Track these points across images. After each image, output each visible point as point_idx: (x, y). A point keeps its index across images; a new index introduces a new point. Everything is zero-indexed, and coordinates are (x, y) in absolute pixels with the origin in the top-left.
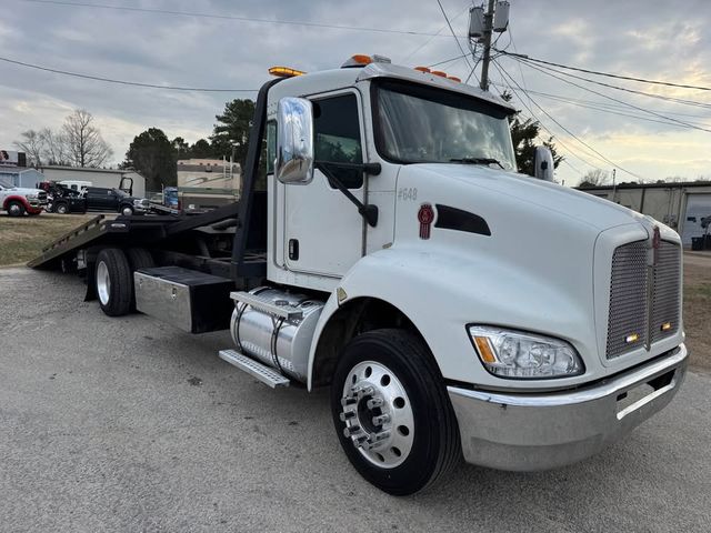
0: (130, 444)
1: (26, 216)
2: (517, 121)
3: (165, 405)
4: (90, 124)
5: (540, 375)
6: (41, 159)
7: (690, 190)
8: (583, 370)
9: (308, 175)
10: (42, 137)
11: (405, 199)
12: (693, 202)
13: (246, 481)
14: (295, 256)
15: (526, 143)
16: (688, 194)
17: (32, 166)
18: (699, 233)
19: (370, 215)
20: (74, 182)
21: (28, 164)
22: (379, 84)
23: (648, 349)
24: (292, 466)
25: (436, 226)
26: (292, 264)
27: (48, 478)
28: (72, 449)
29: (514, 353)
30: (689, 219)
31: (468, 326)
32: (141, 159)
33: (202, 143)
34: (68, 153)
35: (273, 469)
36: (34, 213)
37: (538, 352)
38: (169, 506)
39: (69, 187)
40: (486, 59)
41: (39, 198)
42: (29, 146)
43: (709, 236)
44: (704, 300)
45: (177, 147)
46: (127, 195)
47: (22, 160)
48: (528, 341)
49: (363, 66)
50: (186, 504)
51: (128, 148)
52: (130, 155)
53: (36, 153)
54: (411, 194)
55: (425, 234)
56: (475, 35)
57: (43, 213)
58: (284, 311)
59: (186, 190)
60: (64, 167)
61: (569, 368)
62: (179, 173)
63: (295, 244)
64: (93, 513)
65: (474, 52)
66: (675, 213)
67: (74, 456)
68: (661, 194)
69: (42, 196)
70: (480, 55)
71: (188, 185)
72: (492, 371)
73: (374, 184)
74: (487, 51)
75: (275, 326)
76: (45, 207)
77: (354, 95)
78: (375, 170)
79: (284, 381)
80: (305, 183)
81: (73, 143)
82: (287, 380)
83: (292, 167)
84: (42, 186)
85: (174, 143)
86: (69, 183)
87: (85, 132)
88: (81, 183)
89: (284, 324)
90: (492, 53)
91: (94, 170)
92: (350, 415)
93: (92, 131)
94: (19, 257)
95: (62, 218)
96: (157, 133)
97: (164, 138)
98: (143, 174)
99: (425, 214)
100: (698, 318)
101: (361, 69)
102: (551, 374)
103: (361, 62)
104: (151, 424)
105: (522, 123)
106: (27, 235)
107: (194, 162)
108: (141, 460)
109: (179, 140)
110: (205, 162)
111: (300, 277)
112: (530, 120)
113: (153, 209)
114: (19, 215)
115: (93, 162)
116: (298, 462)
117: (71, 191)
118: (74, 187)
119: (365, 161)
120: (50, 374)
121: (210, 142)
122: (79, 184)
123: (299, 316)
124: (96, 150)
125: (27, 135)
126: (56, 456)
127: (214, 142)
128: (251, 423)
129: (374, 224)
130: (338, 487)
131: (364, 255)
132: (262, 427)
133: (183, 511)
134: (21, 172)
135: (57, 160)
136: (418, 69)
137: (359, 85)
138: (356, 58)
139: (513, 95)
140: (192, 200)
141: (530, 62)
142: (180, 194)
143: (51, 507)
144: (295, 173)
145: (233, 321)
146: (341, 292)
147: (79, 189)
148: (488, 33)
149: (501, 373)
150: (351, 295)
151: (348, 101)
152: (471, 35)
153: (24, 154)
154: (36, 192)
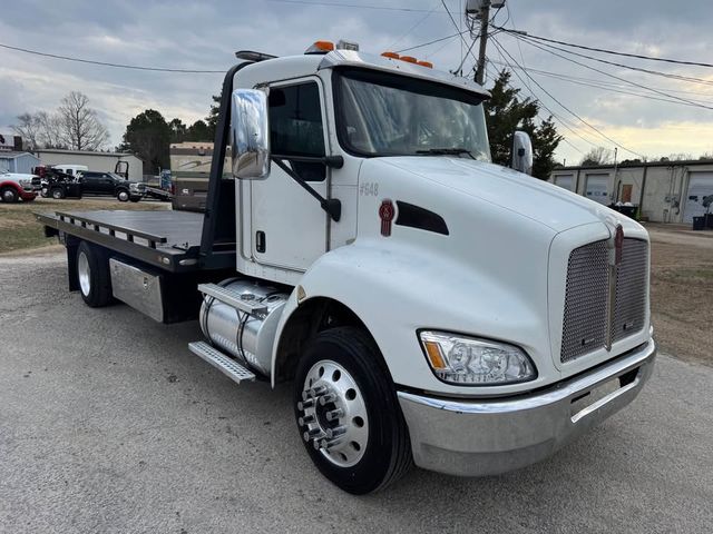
0: (98, 447)
1: (20, 202)
2: (516, 100)
3: (139, 404)
4: (86, 107)
5: (490, 381)
6: (38, 143)
7: (692, 169)
8: (535, 375)
9: (264, 171)
10: (38, 120)
11: (367, 194)
12: (696, 181)
13: (213, 487)
14: (262, 248)
15: (525, 122)
16: (690, 173)
17: (29, 150)
18: (700, 212)
19: (333, 209)
20: (69, 167)
21: (24, 147)
22: (342, 72)
23: (609, 349)
24: (261, 470)
25: (397, 223)
26: (260, 257)
27: (9, 486)
28: (38, 453)
29: (464, 359)
30: (691, 198)
31: (419, 332)
32: (138, 141)
33: (199, 124)
34: (64, 135)
35: (242, 474)
36: (29, 199)
37: (487, 357)
38: (130, 515)
39: (65, 172)
40: (484, 36)
41: (33, 183)
42: (25, 130)
43: (711, 216)
44: (701, 283)
45: (175, 128)
46: (123, 180)
47: (18, 144)
48: (477, 346)
49: (325, 53)
50: (148, 513)
51: (125, 131)
52: (127, 137)
53: (32, 137)
54: (373, 189)
55: (386, 231)
56: (473, 12)
57: (39, 198)
58: (249, 306)
59: (179, 174)
60: (60, 150)
61: (522, 372)
62: (172, 157)
63: (262, 236)
64: (51, 524)
65: (471, 29)
66: (676, 192)
67: (40, 462)
68: (663, 173)
69: (36, 181)
70: (477, 32)
71: (182, 169)
72: (442, 378)
73: (337, 177)
74: (484, 28)
75: (240, 320)
76: (39, 192)
77: (315, 84)
78: (338, 163)
79: (250, 376)
80: (263, 178)
81: (69, 126)
82: (253, 375)
83: (247, 161)
84: (37, 171)
85: (171, 124)
86: (64, 168)
87: (81, 114)
88: (76, 167)
89: (250, 318)
90: (490, 30)
91: (91, 153)
92: (310, 419)
93: (88, 113)
94: (12, 245)
95: (57, 204)
96: (153, 114)
97: (162, 120)
98: (140, 157)
99: (386, 209)
100: (695, 301)
101: (323, 56)
102: (503, 379)
103: (323, 48)
104: (121, 426)
105: (520, 102)
106: (20, 222)
107: (187, 145)
108: (107, 465)
109: (177, 122)
110: (198, 145)
111: (267, 270)
112: (529, 99)
113: (149, 193)
114: (14, 201)
115: (90, 145)
116: (268, 466)
117: (65, 176)
118: (69, 171)
119: (328, 154)
120: (25, 371)
121: (207, 123)
122: (75, 168)
123: (265, 311)
124: (92, 132)
125: (22, 118)
126: (20, 461)
127: (212, 123)
128: (224, 423)
129: (337, 219)
130: (306, 493)
131: (328, 250)
132: (235, 427)
133: (144, 521)
134: (16, 156)
135: (54, 143)
136: (385, 55)
137: (321, 73)
138: (318, 44)
139: (513, 74)
140: (187, 185)
141: (528, 39)
142: (174, 178)
143: (9, 518)
144: (251, 168)
145: (202, 312)
146: (301, 290)
147: (74, 174)
148: (485, 9)
149: (450, 379)
150: (309, 294)
151: (308, 91)
152: (467, 12)
153: (20, 138)
154: (29, 177)
